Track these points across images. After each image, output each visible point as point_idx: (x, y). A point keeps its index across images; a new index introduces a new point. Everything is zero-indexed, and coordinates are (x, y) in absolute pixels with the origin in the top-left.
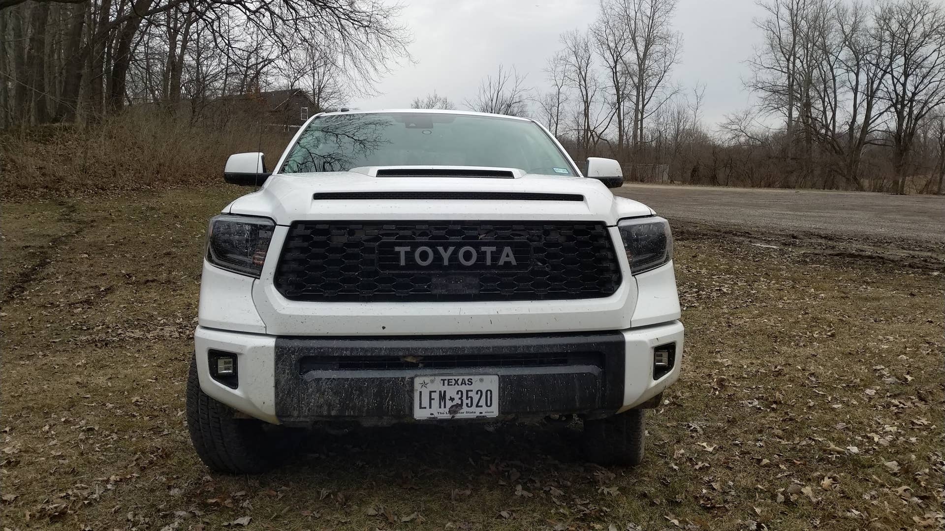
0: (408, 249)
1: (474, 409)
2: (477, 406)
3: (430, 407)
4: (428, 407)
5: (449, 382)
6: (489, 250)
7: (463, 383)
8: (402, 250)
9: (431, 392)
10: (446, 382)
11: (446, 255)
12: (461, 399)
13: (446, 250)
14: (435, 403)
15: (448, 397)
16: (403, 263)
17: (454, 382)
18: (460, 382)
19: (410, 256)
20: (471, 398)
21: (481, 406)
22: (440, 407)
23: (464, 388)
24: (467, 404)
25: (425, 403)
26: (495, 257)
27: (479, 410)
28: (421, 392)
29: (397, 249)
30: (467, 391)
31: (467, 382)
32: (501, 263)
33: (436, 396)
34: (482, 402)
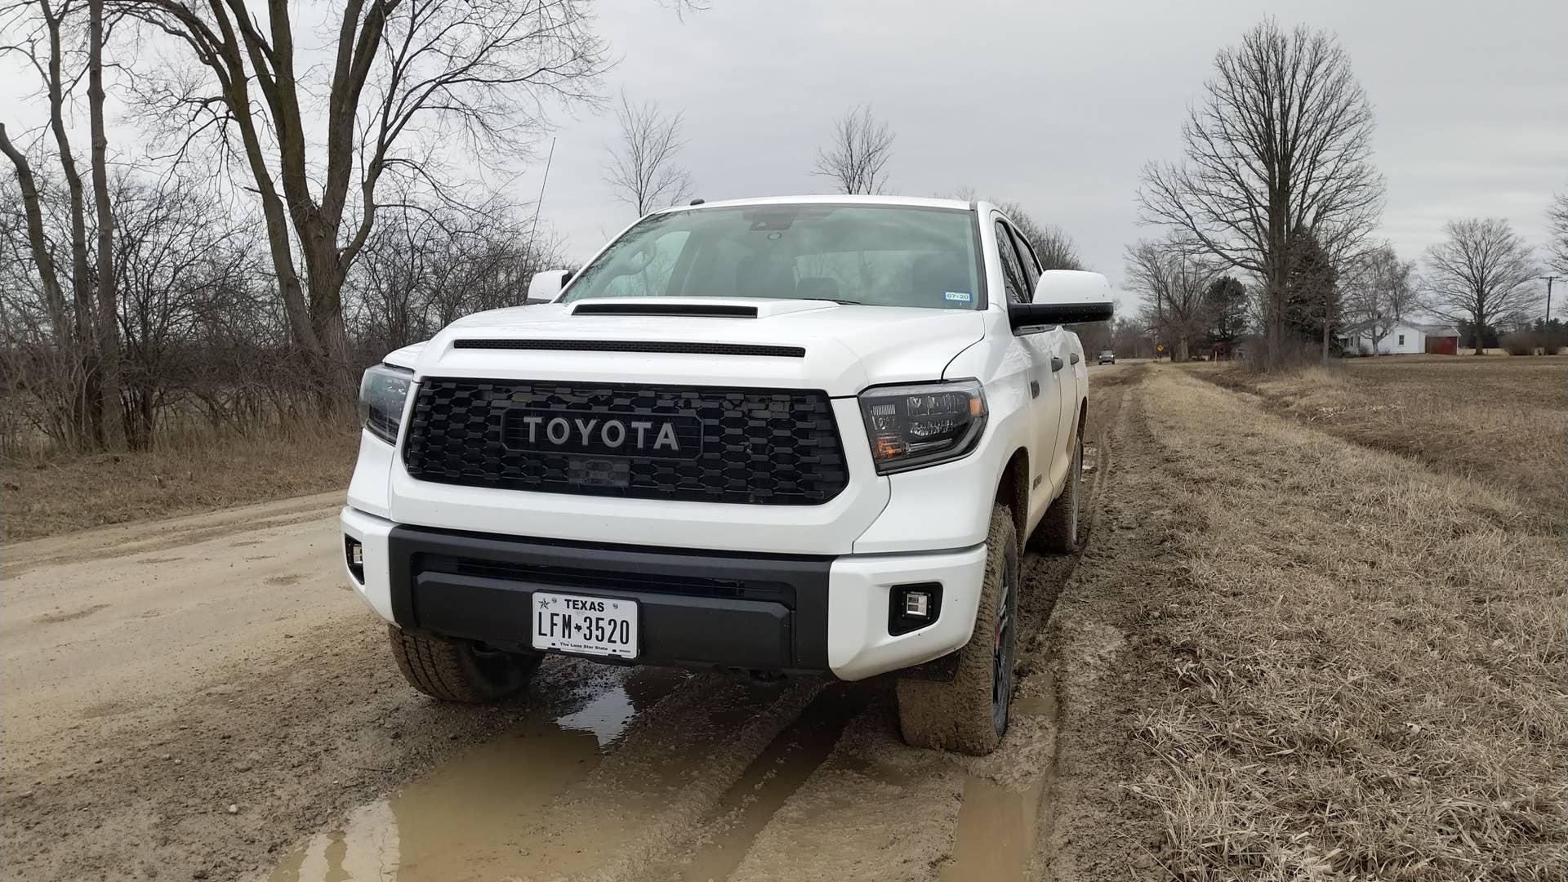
0: (539, 420)
1: (605, 643)
2: (610, 641)
3: (552, 635)
4: (549, 634)
5: (574, 605)
6: (641, 426)
7: (592, 607)
8: (532, 421)
9: (552, 615)
10: (571, 604)
11: (585, 432)
12: (589, 628)
13: (586, 425)
14: (558, 629)
15: (573, 625)
16: (532, 439)
17: (580, 605)
18: (588, 606)
19: (541, 429)
20: (603, 629)
21: (615, 642)
22: (564, 636)
23: (594, 615)
24: (597, 636)
25: (546, 629)
26: (651, 435)
27: (611, 646)
28: (540, 614)
29: (526, 420)
30: (598, 619)
31: (597, 607)
32: (657, 446)
33: (558, 620)
34: (616, 637)
